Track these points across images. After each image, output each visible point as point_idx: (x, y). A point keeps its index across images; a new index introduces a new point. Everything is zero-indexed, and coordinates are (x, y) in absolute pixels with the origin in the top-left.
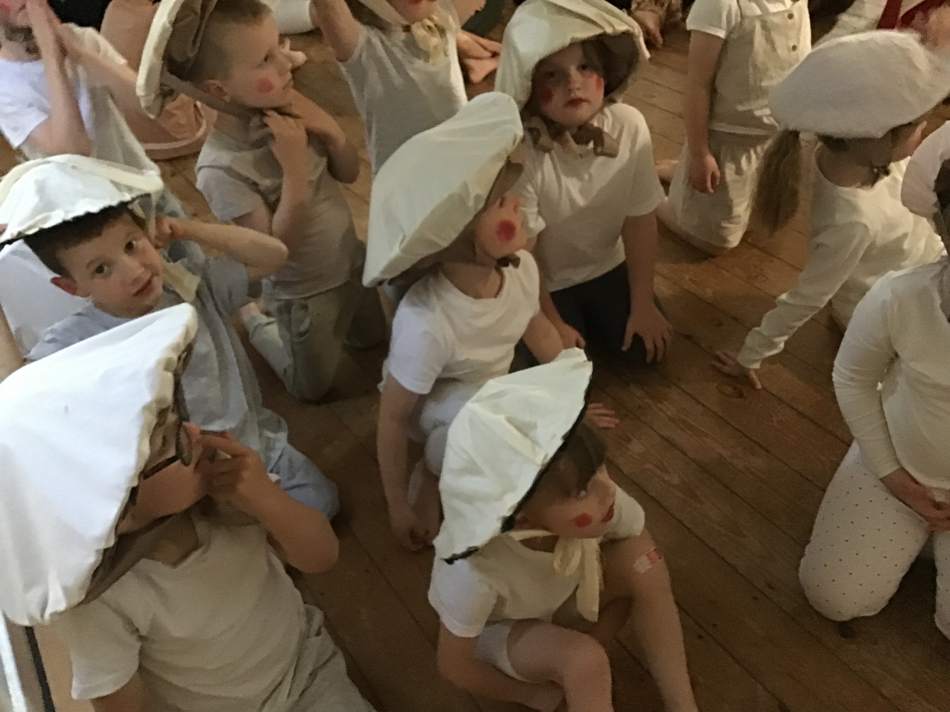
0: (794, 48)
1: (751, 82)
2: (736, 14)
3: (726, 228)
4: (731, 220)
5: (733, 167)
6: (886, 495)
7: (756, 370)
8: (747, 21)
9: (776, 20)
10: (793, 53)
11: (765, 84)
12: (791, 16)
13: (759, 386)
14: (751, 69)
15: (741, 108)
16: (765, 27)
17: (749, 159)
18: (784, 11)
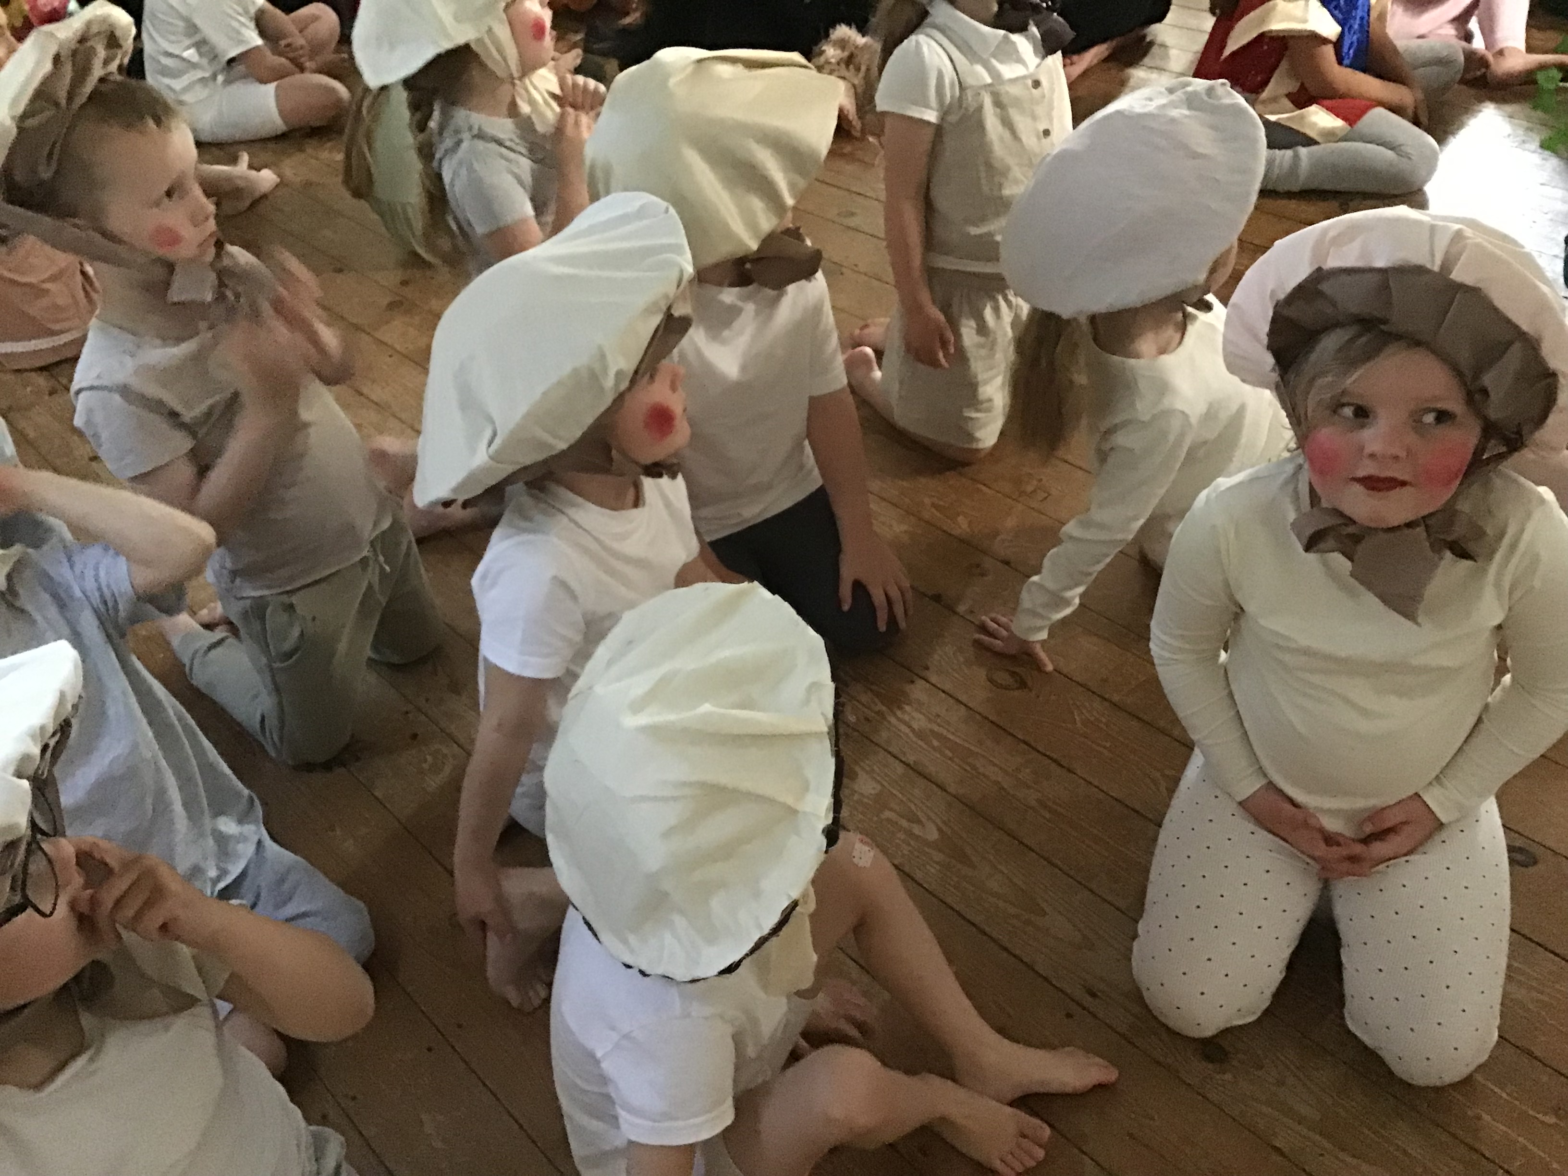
0: (1047, 133)
1: (986, 189)
2: (952, 85)
3: (971, 419)
4: (980, 407)
5: (973, 323)
6: (1252, 827)
7: (1043, 643)
8: (969, 94)
9: (1014, 90)
10: (1045, 141)
11: (1007, 192)
12: (1037, 84)
13: (1050, 668)
14: (982, 168)
15: (974, 231)
16: (998, 103)
17: (997, 310)
18: (1024, 77)
